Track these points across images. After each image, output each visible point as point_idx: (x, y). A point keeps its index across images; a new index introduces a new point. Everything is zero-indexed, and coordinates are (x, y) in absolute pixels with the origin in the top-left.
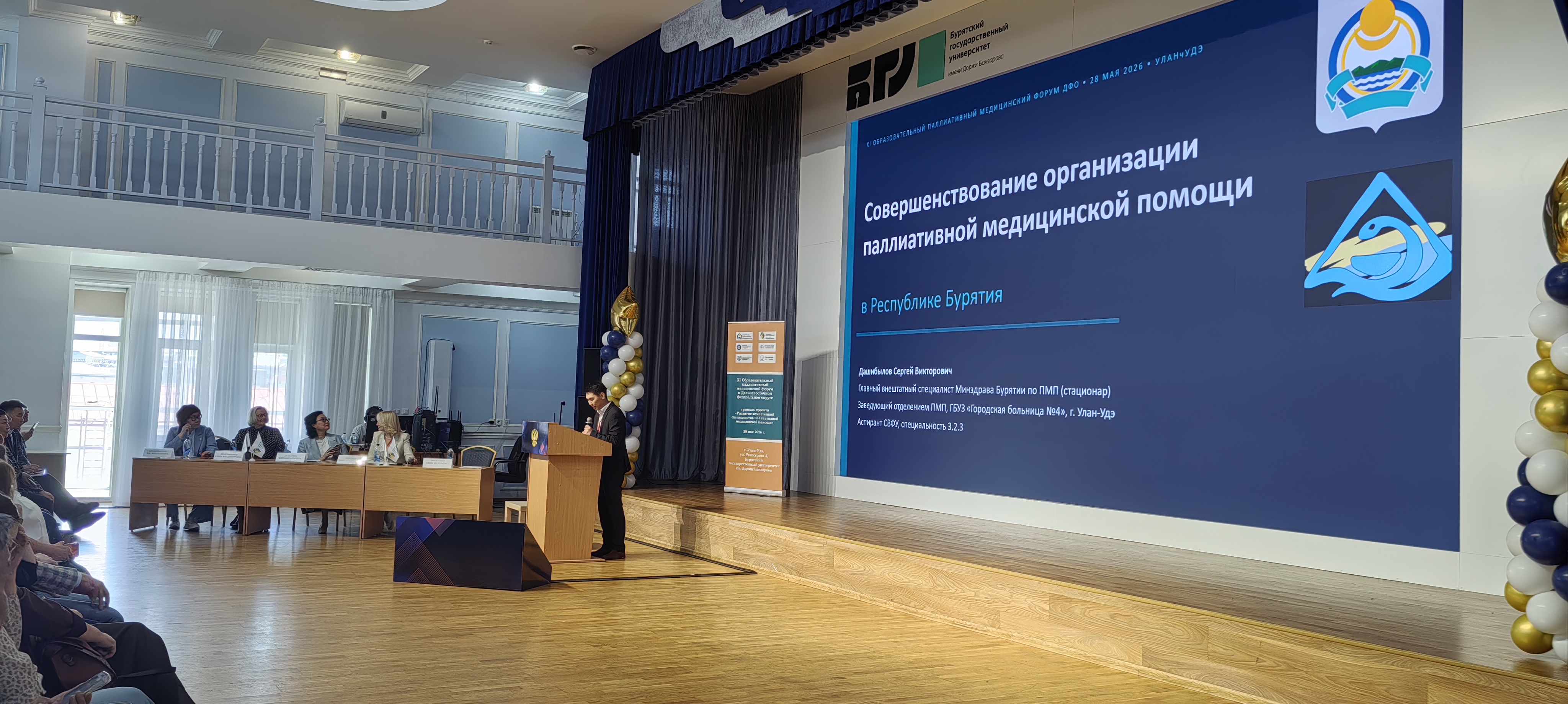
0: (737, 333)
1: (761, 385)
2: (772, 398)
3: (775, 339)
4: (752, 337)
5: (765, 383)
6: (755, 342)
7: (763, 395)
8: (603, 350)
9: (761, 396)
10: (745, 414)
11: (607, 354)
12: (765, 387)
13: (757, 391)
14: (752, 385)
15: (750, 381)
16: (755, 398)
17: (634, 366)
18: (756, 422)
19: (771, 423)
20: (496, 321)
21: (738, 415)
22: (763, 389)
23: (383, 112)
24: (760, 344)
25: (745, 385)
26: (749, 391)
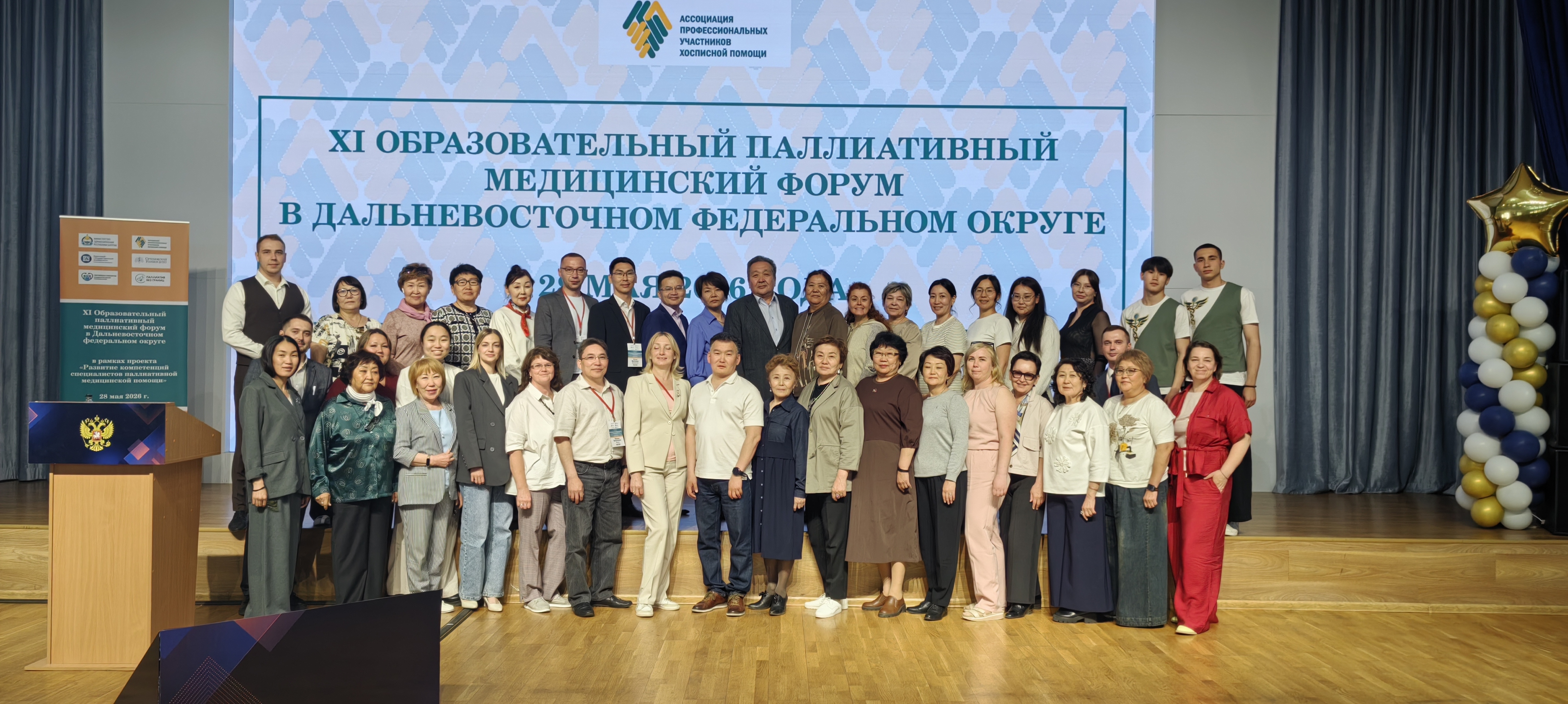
0: (81, 236)
1: (140, 321)
2: (163, 342)
3: (168, 249)
4: (116, 242)
5: (149, 318)
6: (124, 252)
7: (144, 338)
9: (139, 338)
10: (103, 368)
12: (146, 325)
13: (130, 331)
14: (117, 321)
15: (112, 314)
16: (125, 342)
18: (129, 381)
19: (161, 381)
21: (87, 371)
22: (143, 328)
24: (134, 256)
25: (103, 321)
26: (111, 331)
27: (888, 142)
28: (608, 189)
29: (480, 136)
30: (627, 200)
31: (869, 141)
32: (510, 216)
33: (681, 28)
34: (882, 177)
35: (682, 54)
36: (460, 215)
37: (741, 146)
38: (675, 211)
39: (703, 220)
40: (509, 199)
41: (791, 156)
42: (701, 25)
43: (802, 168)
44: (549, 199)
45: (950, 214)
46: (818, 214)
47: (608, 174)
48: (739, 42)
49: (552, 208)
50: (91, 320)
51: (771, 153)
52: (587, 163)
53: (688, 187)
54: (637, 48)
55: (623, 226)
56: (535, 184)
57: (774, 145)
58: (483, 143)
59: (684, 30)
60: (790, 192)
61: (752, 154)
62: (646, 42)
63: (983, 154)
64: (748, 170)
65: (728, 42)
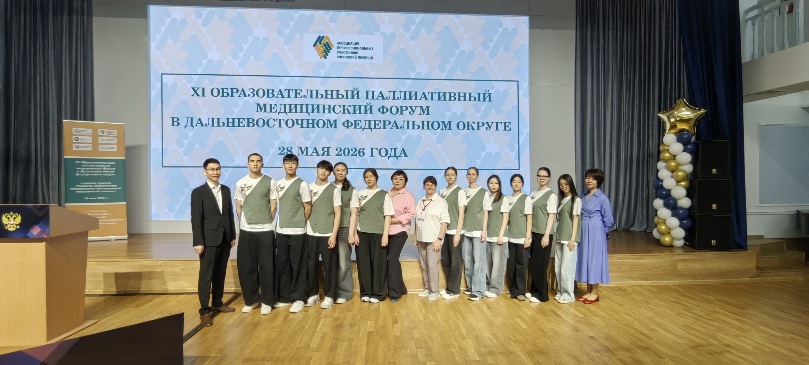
0: (74, 129)
1: (103, 166)
2: (114, 175)
4: (91, 132)
5: (107, 165)
6: (95, 136)
7: (105, 173)
10: (86, 186)
13: (98, 170)
14: (92, 166)
15: (90, 163)
16: (96, 175)
18: (98, 192)
19: (113, 192)
21: (79, 187)
22: (105, 169)
24: (100, 138)
25: (85, 166)
26: (90, 170)
27: (424, 93)
28: (307, 112)
29: (254, 90)
30: (315, 116)
31: (416, 93)
32: (266, 123)
33: (338, 47)
34: (421, 107)
35: (338, 57)
36: (245, 122)
37: (363, 95)
38: (335, 121)
39: (347, 124)
40: (266, 116)
41: (383, 98)
42: (346, 46)
43: (388, 104)
44: (283, 116)
45: (450, 123)
46: (395, 122)
47: (307, 106)
48: (362, 53)
49: (284, 120)
50: (80, 165)
51: (375, 97)
52: (298, 101)
53: (340, 111)
54: (319, 55)
55: (313, 127)
56: (277, 110)
57: (376, 94)
58: (255, 93)
59: (339, 48)
60: (383, 113)
61: (367, 98)
62: (323, 52)
63: (462, 99)
64: (366, 104)
65: (357, 53)
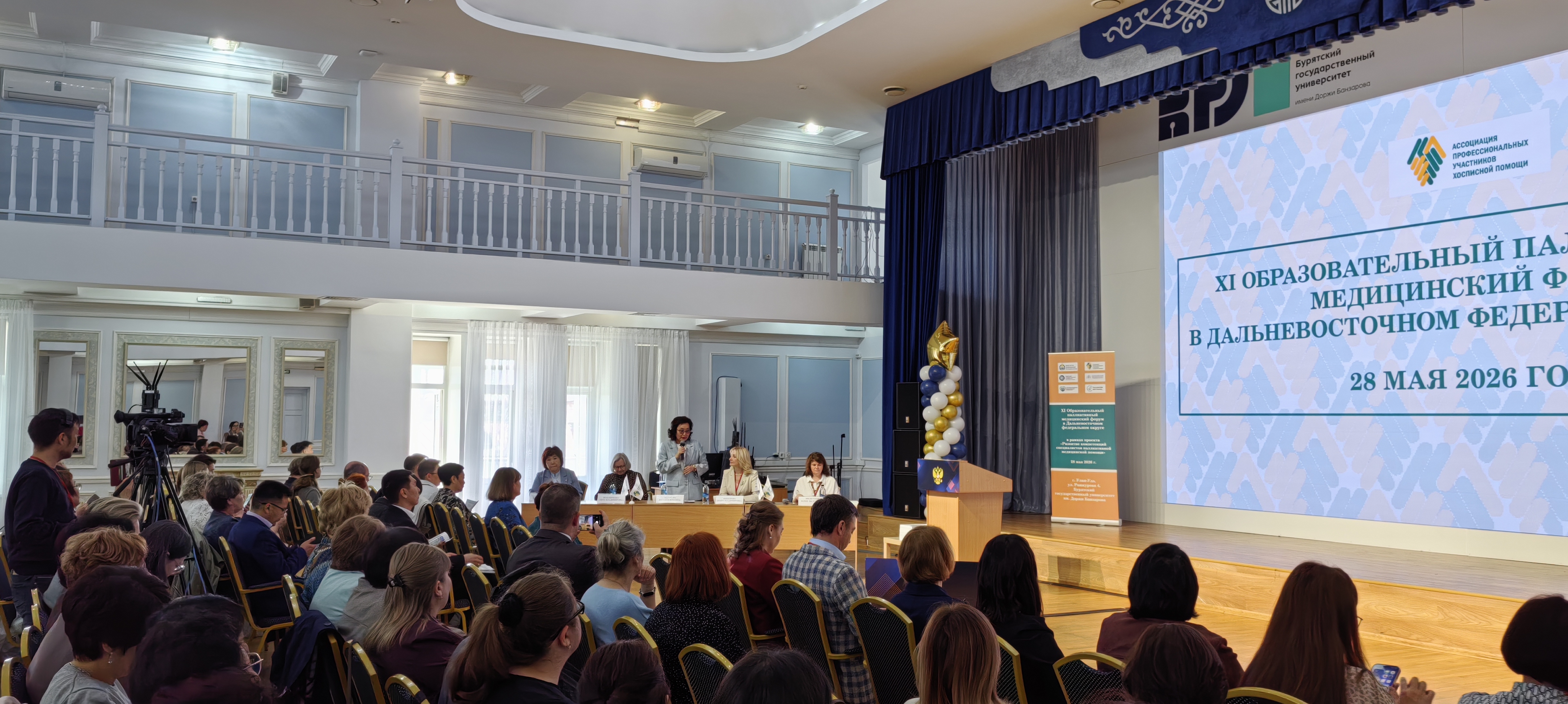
0: (1059, 364)
1: (1090, 415)
2: (1103, 428)
3: (1104, 369)
4: (1077, 367)
5: (1095, 413)
6: (1081, 373)
7: (1093, 426)
8: (925, 384)
9: (1090, 426)
10: (1072, 444)
11: (928, 388)
12: (1094, 417)
13: (1085, 422)
14: (1078, 415)
15: (1076, 411)
16: (1083, 428)
17: (954, 400)
18: (1086, 452)
19: (1102, 453)
20: (776, 357)
21: (1065, 446)
22: (1092, 419)
23: (674, 157)
24: (1086, 375)
25: (1071, 415)
26: (1076, 422)
28: (1399, 299)
29: (1307, 268)
30: (1415, 307)
32: (1328, 328)
33: (1453, 155)
35: (1455, 177)
36: (1294, 330)
37: (1509, 249)
38: (1453, 313)
39: (1477, 318)
40: (1326, 314)
41: (1554, 252)
42: (1471, 148)
44: (1357, 312)
47: (1399, 286)
48: (1503, 158)
49: (1358, 319)
50: (1066, 415)
51: (1536, 251)
52: (1383, 280)
53: (1463, 291)
54: (1419, 179)
56: (1345, 301)
57: (1538, 244)
58: (1309, 273)
59: (1456, 156)
60: (1555, 285)
62: (1426, 172)
64: (1515, 270)
65: (1494, 159)
